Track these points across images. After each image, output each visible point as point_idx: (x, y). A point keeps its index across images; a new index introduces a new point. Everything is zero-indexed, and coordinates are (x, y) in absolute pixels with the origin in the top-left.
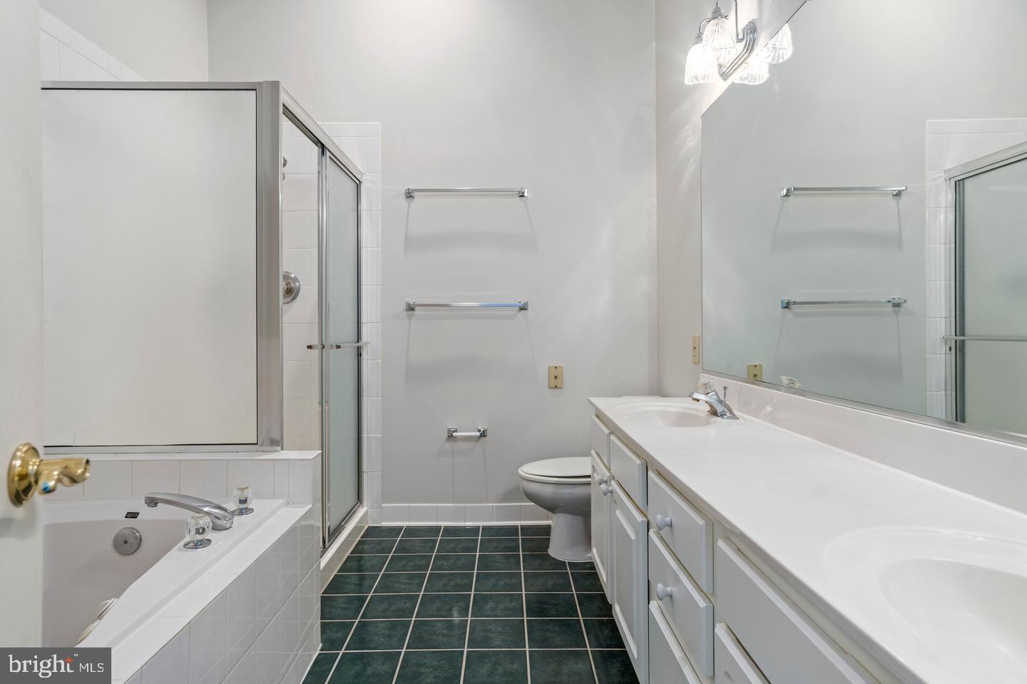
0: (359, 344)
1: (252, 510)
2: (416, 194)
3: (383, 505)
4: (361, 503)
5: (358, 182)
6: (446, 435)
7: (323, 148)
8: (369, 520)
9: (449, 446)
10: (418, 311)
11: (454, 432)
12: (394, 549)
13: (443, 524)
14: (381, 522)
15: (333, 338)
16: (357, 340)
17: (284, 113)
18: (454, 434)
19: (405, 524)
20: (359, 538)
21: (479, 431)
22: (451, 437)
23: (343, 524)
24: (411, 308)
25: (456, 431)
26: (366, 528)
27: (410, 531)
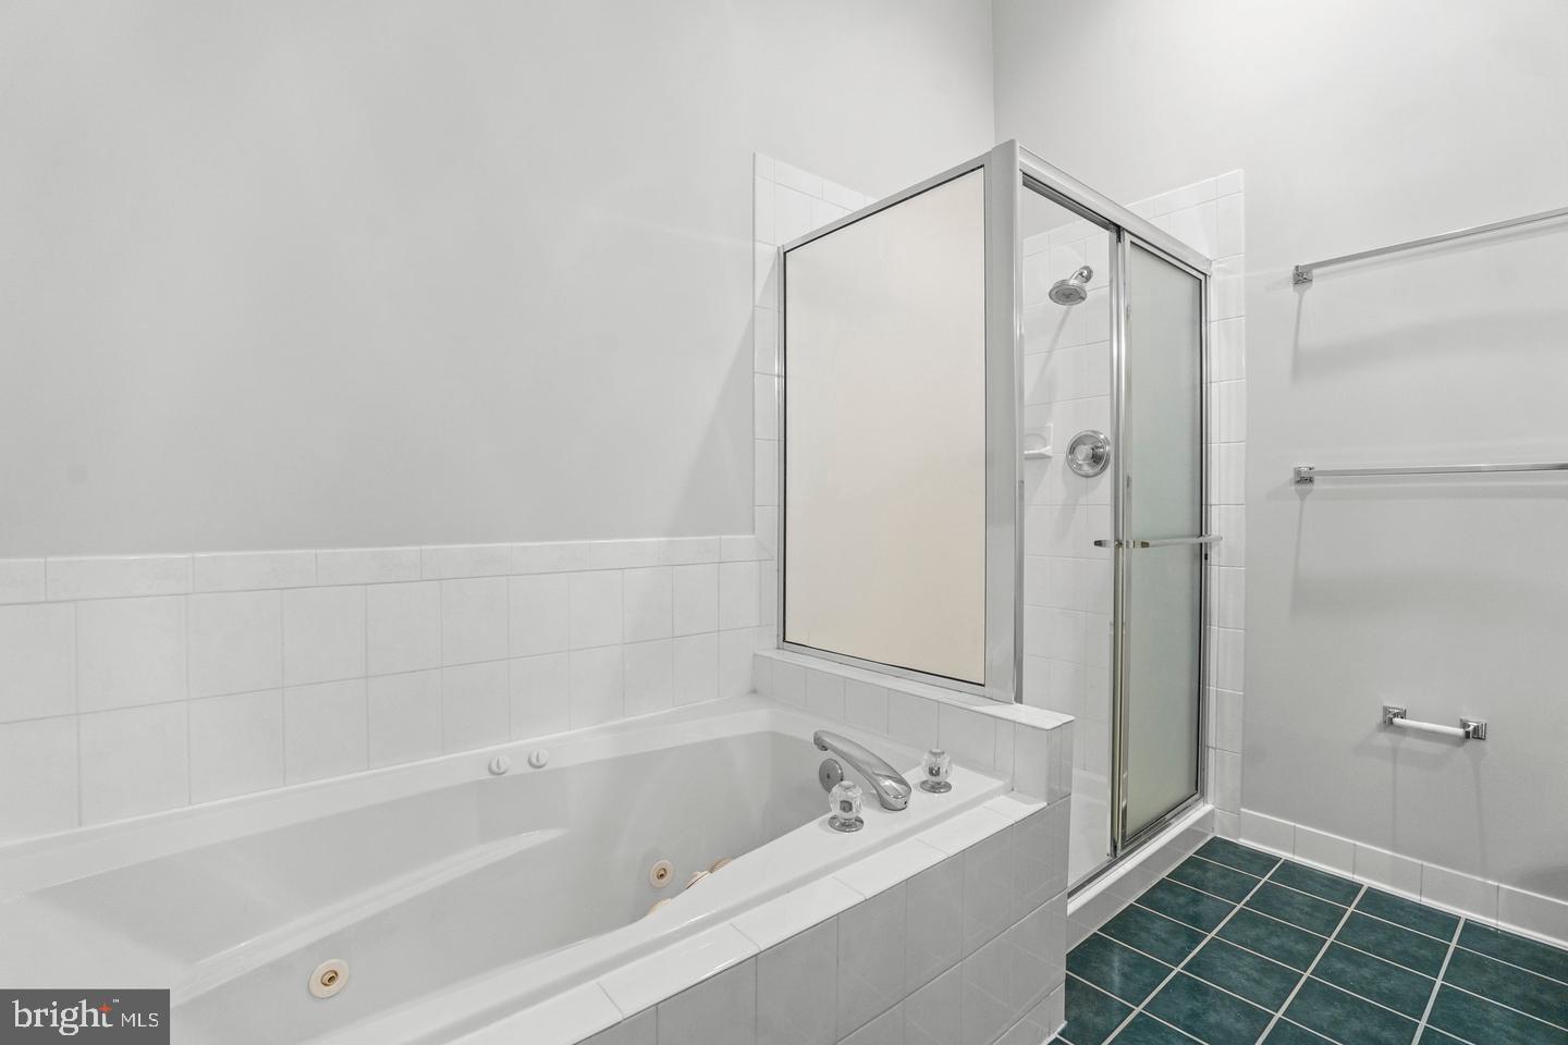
0: (1202, 540)
1: (948, 787)
2: (1316, 272)
3: (1243, 810)
4: (1203, 795)
5: (1202, 277)
6: (1379, 717)
7: (1118, 230)
8: (1216, 826)
9: (1385, 739)
10: (1319, 485)
11: (1396, 715)
12: (1248, 898)
13: (1367, 882)
14: (1239, 836)
15: (1138, 528)
16: (1198, 533)
17: (1025, 184)
18: (1397, 720)
19: (1284, 855)
20: (1191, 853)
21: (1464, 725)
22: (1388, 723)
23: (1168, 817)
24: (1304, 479)
25: (1403, 715)
26: (1209, 838)
27: (1291, 872)
